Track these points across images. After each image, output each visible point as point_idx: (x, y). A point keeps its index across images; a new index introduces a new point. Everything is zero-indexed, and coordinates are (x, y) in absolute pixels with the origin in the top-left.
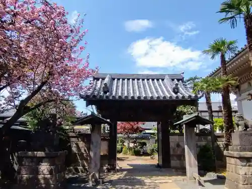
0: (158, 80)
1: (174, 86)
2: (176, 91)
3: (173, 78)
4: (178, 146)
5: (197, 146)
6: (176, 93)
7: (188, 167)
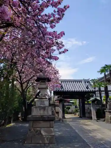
0: (79, 82)
1: (87, 86)
2: (87, 88)
3: (85, 81)
4: (88, 108)
5: (96, 109)
6: (87, 89)
7: (93, 116)
